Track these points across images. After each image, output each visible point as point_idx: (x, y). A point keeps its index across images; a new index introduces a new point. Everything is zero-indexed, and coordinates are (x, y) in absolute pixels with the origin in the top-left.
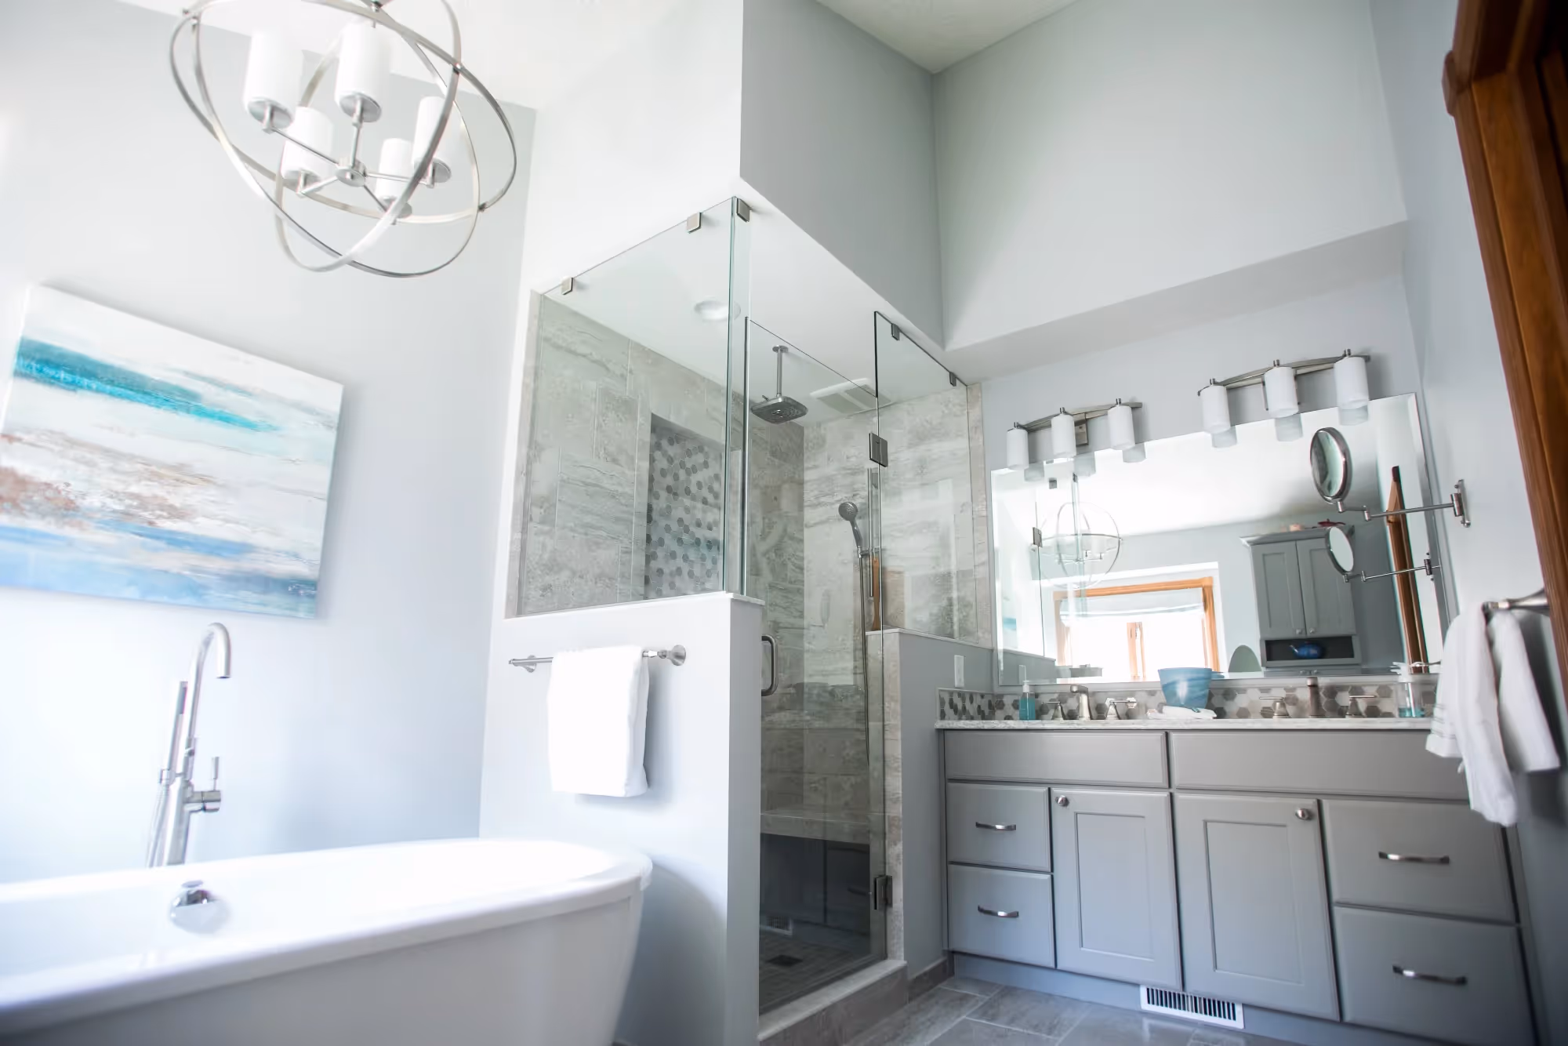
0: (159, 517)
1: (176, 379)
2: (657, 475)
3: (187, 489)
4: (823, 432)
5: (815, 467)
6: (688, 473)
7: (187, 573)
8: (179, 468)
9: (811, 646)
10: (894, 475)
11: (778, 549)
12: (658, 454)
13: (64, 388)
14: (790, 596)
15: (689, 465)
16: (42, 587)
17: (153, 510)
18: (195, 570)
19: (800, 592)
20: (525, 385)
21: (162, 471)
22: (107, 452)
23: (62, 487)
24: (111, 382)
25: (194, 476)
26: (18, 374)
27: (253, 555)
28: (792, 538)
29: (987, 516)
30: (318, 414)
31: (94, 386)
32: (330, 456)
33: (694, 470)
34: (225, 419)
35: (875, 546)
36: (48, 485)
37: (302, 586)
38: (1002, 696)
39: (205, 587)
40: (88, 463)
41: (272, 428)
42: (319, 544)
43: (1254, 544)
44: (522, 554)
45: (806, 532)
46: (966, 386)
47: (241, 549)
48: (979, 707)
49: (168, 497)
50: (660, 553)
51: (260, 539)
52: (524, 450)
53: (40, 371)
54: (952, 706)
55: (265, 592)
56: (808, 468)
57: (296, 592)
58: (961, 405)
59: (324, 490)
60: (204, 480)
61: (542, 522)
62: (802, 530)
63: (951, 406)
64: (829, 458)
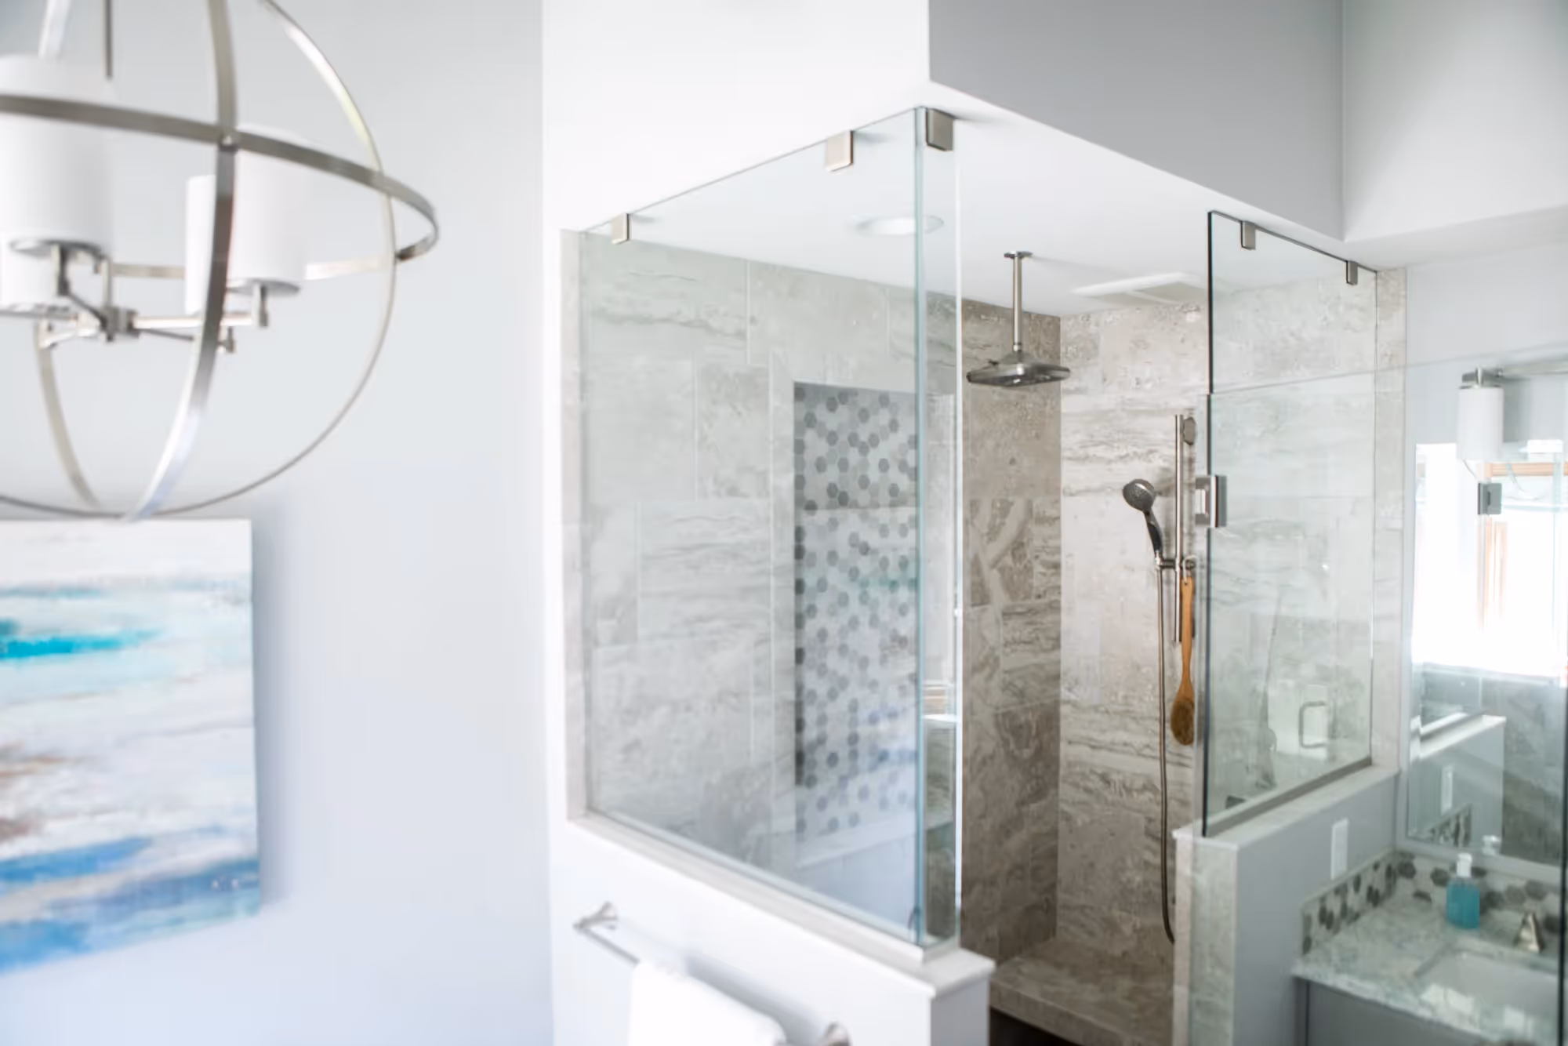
2: (809, 472)
3: (23, 784)
4: (1093, 329)
5: (1078, 391)
6: (864, 450)
7: (48, 916)
9: (1073, 697)
11: (1018, 547)
12: (810, 436)
14: (1038, 619)
15: (864, 437)
18: (61, 905)
19: (1055, 607)
20: (565, 409)
27: (147, 853)
28: (1042, 520)
29: (1402, 532)
30: (214, 586)
32: (246, 649)
33: (874, 441)
38: (1410, 855)
42: (250, 800)
44: (586, 707)
45: (1066, 502)
46: (1376, 272)
47: (127, 848)
48: (1370, 889)
50: (822, 602)
51: (156, 823)
52: (575, 528)
54: (1326, 918)
55: (178, 901)
56: (1069, 392)
57: (226, 887)
58: (1362, 309)
59: (247, 710)
61: (616, 640)
62: (1057, 502)
63: (1341, 309)
64: (1105, 380)
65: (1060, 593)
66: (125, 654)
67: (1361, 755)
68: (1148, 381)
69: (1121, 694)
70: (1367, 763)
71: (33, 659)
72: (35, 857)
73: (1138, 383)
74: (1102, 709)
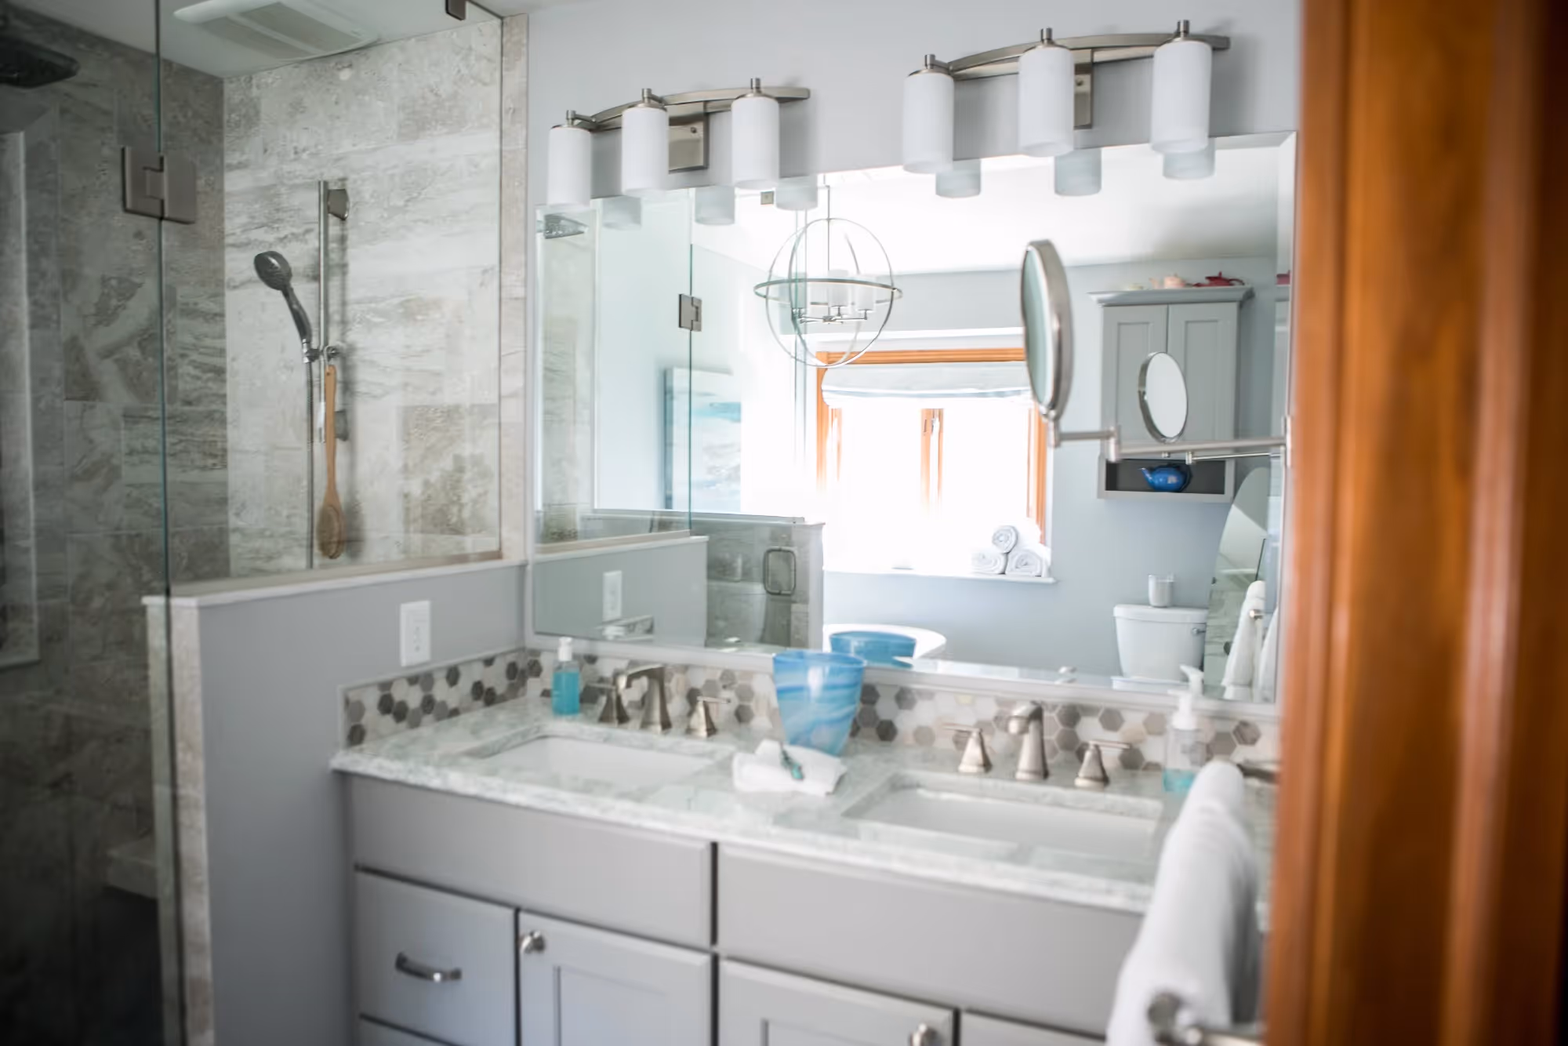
4: (255, 92)
5: (241, 166)
10: (372, 196)
11: (149, 338)
14: (185, 428)
19: (215, 418)
29: (525, 299)
35: (332, 343)
38: (536, 653)
43: (1109, 304)
46: (501, 18)
48: (477, 685)
54: (390, 707)
56: (231, 168)
58: (489, 60)
62: (218, 296)
63: (472, 58)
64: (265, 151)
65: (225, 403)
67: (494, 548)
68: (304, 150)
69: (285, 513)
70: (497, 555)
73: (296, 153)
74: (268, 533)
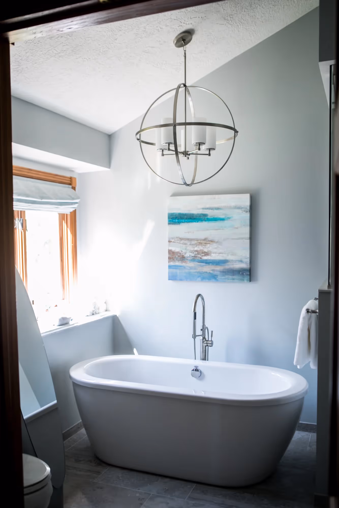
0: (202, 256)
1: (201, 212)
3: (208, 245)
7: (211, 272)
8: (205, 239)
13: (177, 224)
16: (181, 280)
17: (201, 254)
18: (213, 270)
21: (201, 242)
22: (188, 239)
23: (181, 252)
24: (186, 219)
25: (209, 241)
26: (169, 224)
27: (229, 263)
30: (242, 208)
31: (183, 221)
32: (248, 222)
34: (215, 219)
36: (178, 252)
37: (245, 271)
39: (217, 276)
40: (185, 244)
41: (229, 218)
42: (248, 256)
47: (225, 262)
49: (204, 249)
51: (230, 257)
53: (172, 221)
55: (233, 275)
57: (243, 274)
59: (248, 236)
60: (212, 242)
66: (226, 222)
71: (210, 222)
72: (209, 260)
